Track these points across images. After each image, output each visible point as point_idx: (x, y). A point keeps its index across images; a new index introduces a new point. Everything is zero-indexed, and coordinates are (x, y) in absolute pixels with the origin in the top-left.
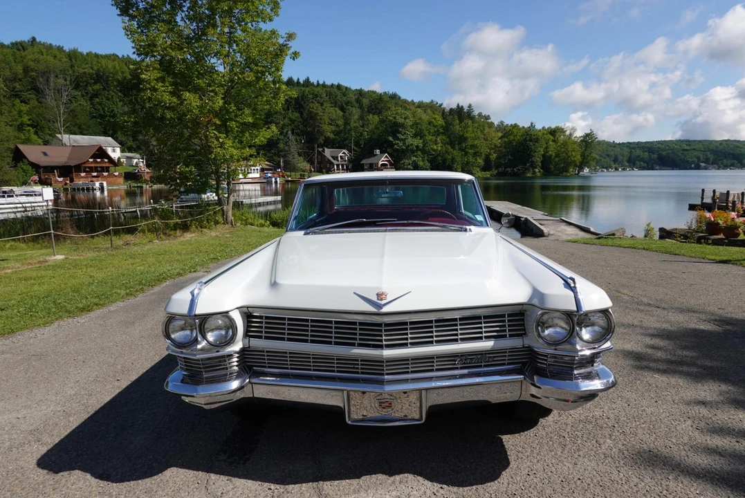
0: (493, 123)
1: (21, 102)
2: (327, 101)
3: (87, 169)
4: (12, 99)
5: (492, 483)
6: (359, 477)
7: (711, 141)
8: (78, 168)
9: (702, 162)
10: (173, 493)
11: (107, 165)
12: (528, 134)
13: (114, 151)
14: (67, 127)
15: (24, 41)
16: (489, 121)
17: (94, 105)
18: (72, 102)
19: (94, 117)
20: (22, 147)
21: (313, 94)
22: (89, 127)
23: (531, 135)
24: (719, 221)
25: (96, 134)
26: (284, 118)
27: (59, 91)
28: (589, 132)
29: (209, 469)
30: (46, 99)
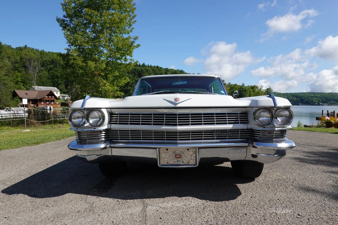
0: (226, 84)
1: (18, 72)
2: (152, 73)
3: (45, 101)
4: (14, 71)
5: (233, 200)
6: (164, 197)
7: (324, 93)
8: (41, 100)
9: (321, 102)
10: (68, 202)
11: (54, 99)
12: (241, 88)
13: (57, 93)
14: (37, 83)
15: (22, 47)
16: (224, 82)
17: (50, 74)
18: (40, 72)
19: (50, 79)
20: (16, 91)
21: (146, 70)
22: (47, 83)
23: (243, 88)
24: (332, 121)
25: (50, 86)
26: (133, 80)
27: (35, 68)
28: (269, 88)
29: (87, 194)
30: (29, 71)
